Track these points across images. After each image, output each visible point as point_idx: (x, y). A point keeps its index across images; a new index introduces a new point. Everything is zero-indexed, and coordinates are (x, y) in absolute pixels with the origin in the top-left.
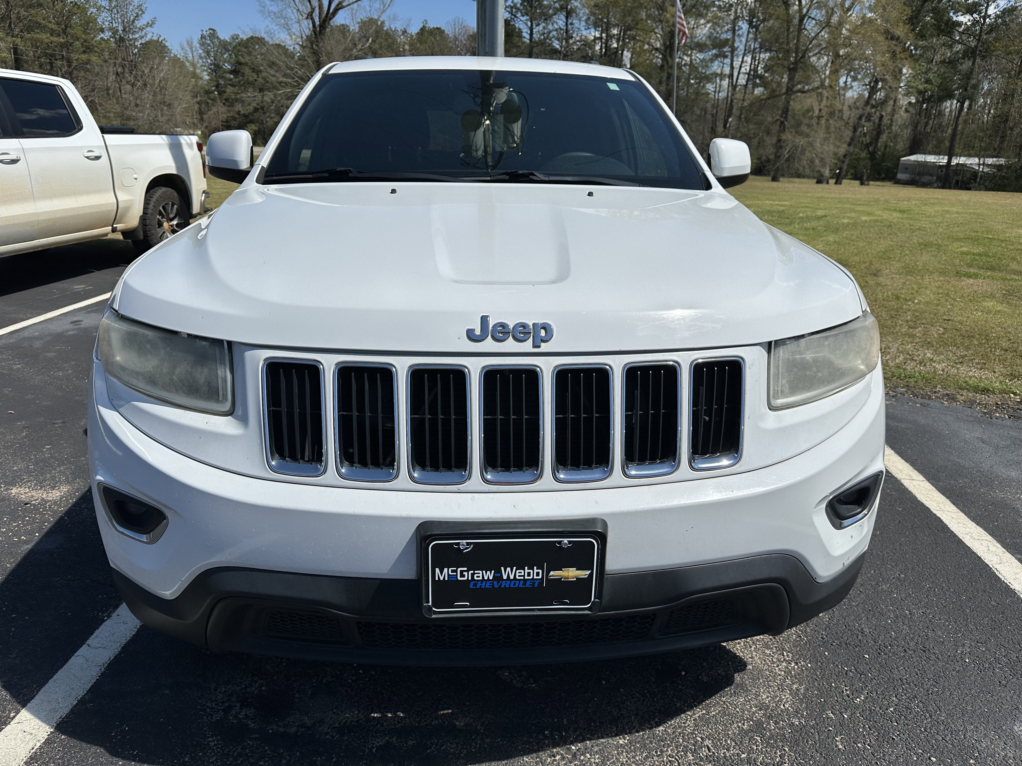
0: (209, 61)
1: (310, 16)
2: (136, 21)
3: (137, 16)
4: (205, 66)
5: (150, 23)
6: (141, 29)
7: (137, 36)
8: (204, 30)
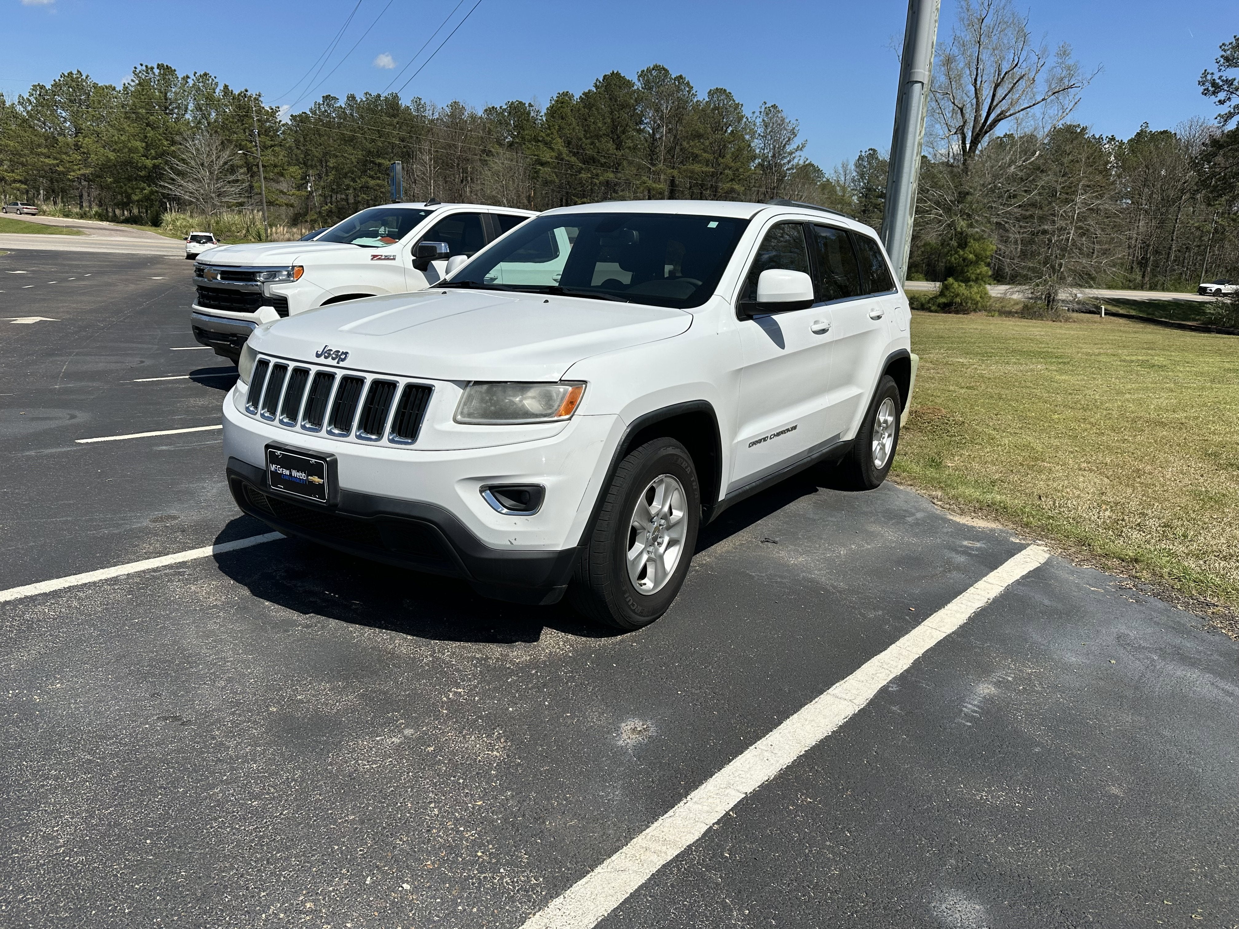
0: (862, 184)
1: (961, 130)
2: (787, 146)
3: (789, 140)
4: (856, 190)
5: (801, 146)
6: (791, 153)
7: (785, 161)
8: (864, 151)
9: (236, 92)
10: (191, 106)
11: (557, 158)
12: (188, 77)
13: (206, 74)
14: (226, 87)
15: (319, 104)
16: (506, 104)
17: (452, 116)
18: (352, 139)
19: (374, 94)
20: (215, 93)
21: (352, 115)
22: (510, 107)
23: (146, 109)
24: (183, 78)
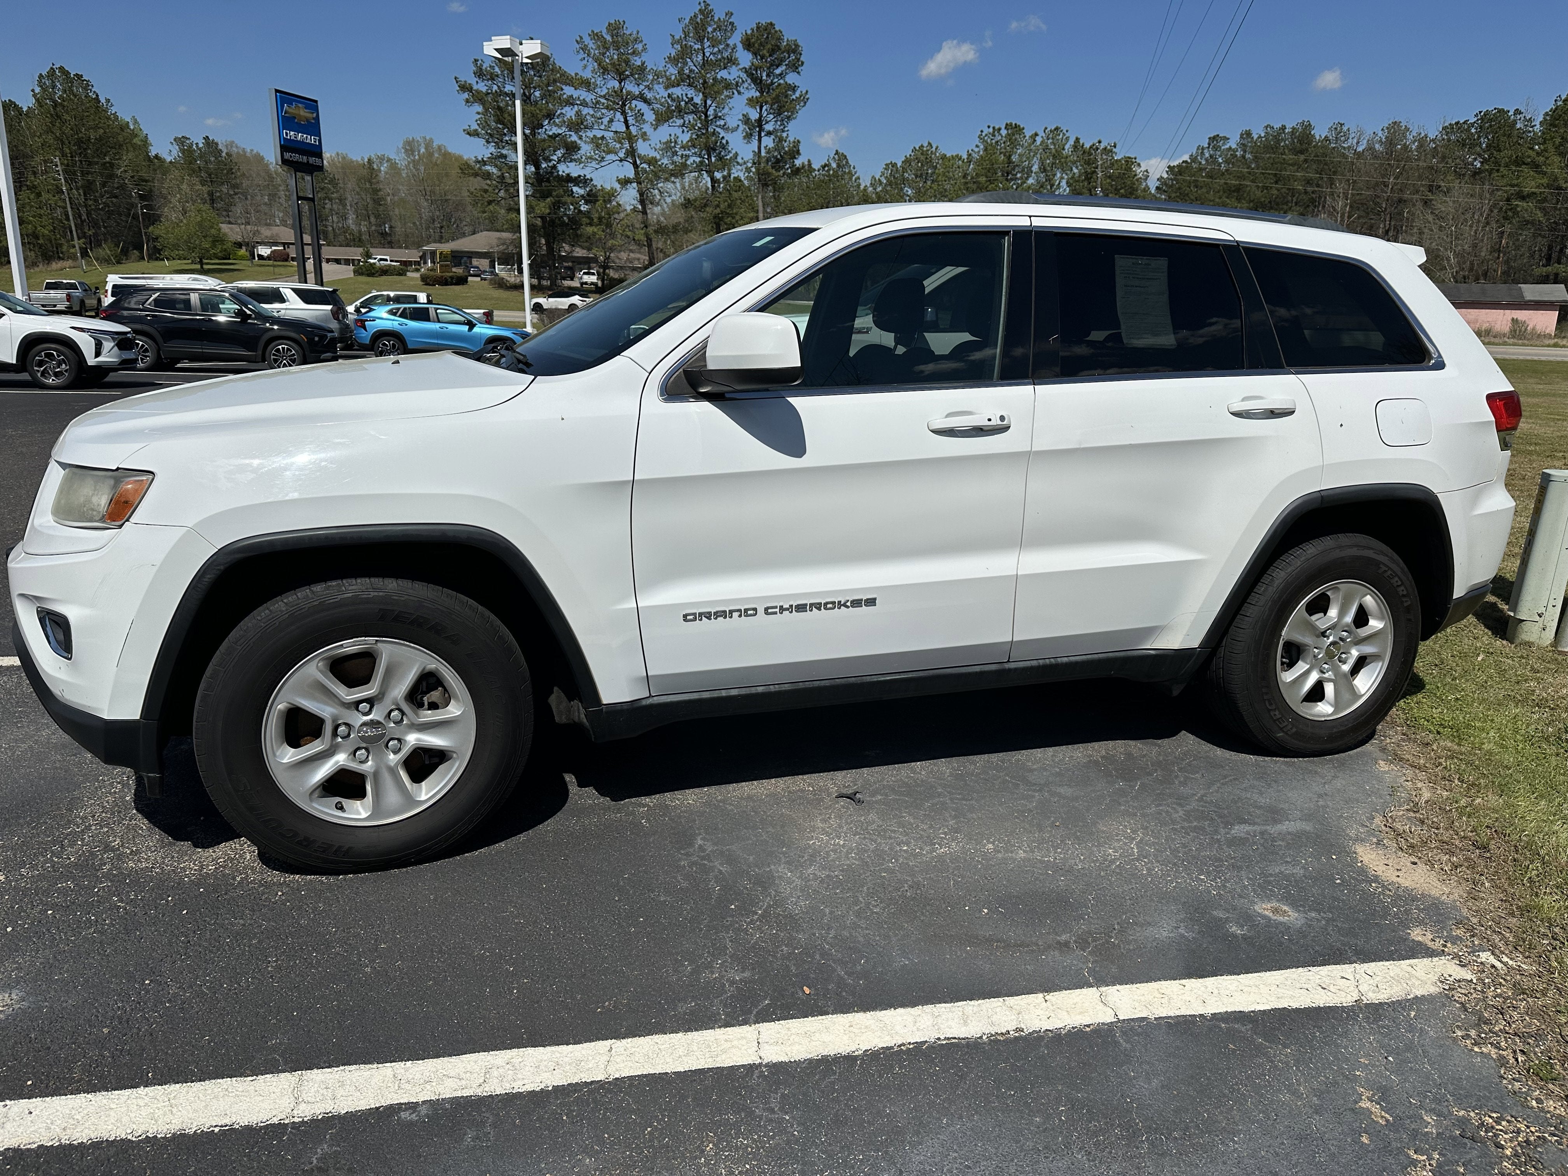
9: (1087, 146)
10: (1035, 168)
11: (1548, 186)
12: (1036, 135)
13: (1057, 129)
14: (1077, 140)
15: (1203, 149)
16: (1476, 115)
17: (1390, 142)
18: (1238, 189)
19: (1277, 126)
20: (1064, 149)
21: (1243, 157)
22: (1482, 119)
23: (987, 177)
24: (1031, 137)
